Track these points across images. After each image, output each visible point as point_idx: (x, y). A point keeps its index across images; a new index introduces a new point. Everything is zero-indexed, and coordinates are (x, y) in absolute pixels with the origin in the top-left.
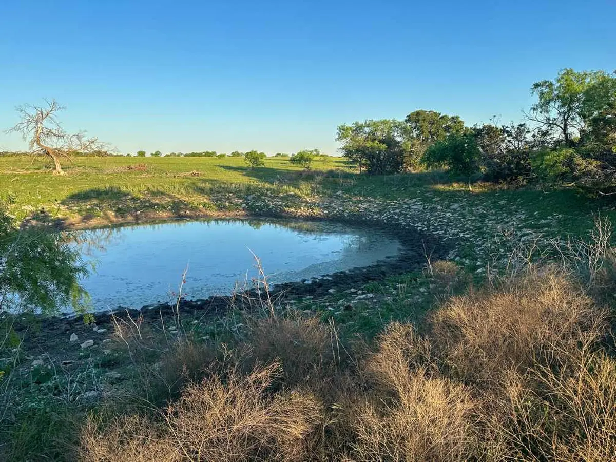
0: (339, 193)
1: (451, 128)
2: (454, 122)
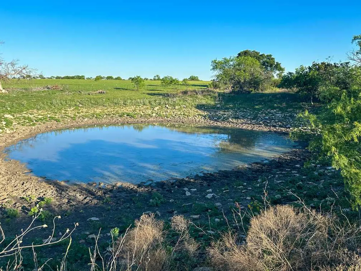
1: (267, 63)
2: (268, 59)
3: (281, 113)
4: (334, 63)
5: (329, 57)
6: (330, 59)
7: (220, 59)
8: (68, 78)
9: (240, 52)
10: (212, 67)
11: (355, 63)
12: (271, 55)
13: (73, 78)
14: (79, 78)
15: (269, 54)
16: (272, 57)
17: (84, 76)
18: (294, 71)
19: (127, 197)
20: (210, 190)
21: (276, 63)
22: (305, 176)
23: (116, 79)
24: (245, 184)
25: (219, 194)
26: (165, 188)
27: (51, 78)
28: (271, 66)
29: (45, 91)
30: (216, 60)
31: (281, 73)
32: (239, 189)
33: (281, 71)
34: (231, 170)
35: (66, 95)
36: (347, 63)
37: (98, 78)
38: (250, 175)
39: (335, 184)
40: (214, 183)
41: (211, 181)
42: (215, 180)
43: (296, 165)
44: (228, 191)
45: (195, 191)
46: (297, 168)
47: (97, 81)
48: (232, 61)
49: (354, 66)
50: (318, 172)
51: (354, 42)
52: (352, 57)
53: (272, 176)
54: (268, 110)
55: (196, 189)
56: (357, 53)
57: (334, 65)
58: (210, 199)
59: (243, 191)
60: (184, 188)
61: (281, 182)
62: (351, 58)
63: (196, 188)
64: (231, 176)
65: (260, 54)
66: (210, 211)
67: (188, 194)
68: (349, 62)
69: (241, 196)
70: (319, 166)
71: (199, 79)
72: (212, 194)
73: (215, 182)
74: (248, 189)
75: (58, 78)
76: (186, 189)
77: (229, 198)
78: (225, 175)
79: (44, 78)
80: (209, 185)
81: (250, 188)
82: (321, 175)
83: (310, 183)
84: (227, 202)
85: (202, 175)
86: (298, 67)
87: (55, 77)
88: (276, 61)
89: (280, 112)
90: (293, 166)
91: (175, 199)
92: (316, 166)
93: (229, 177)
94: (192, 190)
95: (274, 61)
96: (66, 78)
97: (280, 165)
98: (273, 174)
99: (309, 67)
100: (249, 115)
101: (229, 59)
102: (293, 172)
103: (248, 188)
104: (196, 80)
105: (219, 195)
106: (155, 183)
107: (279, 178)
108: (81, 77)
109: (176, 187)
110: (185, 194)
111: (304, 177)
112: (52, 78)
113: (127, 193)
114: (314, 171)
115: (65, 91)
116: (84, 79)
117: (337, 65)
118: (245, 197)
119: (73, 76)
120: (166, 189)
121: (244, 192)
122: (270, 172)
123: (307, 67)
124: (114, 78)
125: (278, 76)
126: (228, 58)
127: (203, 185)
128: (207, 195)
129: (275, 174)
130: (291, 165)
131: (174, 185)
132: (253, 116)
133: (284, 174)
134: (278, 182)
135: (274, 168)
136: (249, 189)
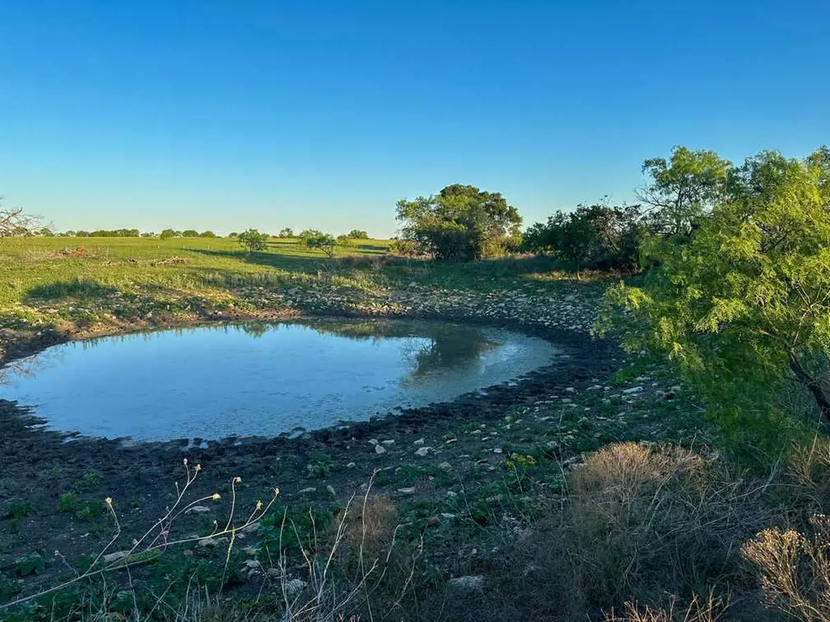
0: (413, 284)
1: (493, 207)
2: (495, 200)
3: (526, 297)
4: (615, 207)
5: (606, 196)
6: (606, 199)
7: (412, 200)
8: (103, 234)
9: (444, 188)
10: (397, 214)
11: (650, 208)
12: (498, 195)
13: (114, 234)
14: (127, 233)
15: (496, 192)
16: (502, 197)
17: (136, 230)
18: (545, 222)
19: (257, 464)
20: (421, 441)
21: (508, 209)
22: (588, 406)
23: (204, 235)
24: (483, 426)
25: (441, 447)
26: (331, 443)
27: (67, 235)
28: (500, 213)
29: (59, 259)
30: (405, 201)
31: (517, 226)
32: (474, 435)
33: (516, 224)
34: (452, 401)
35: (105, 267)
36: (636, 207)
37: (167, 234)
38: (489, 410)
39: (646, 418)
40: (426, 428)
41: (420, 423)
42: (425, 422)
43: (568, 389)
44: (456, 440)
45: (392, 444)
46: (570, 393)
47: (164, 240)
48: (433, 203)
49: (648, 212)
50: (610, 398)
51: (646, 171)
52: (644, 196)
53: (528, 409)
54: (504, 292)
55: (393, 441)
56: (652, 190)
57: (614, 210)
58: (424, 457)
59: (483, 439)
60: (370, 440)
61: (547, 420)
62: (642, 197)
63: (392, 439)
64: (454, 412)
65: (480, 191)
66: (433, 478)
67: (380, 450)
68: (639, 206)
69: (483, 448)
70: (608, 388)
71: (369, 237)
72: (427, 448)
73: (425, 426)
74: (490, 436)
75: (81, 234)
76: (373, 441)
77: (461, 454)
78: (442, 411)
79: (52, 235)
80: (415, 432)
81: (495, 433)
82: (616, 404)
83: (601, 418)
84: (459, 460)
85: (400, 414)
86: (553, 214)
87: (76, 232)
88: (508, 204)
89: (524, 295)
90: (560, 390)
91: (356, 462)
92: (602, 389)
93: (450, 415)
94: (385, 442)
95: (505, 205)
96: (100, 236)
97: (537, 388)
98: (530, 406)
99: (571, 213)
100: (469, 301)
101: (428, 199)
102: (565, 400)
103: (492, 433)
104: (362, 238)
105: (440, 449)
106: (309, 433)
107: (542, 414)
108: (130, 232)
109: (353, 439)
110: (374, 451)
111: (587, 409)
112: (70, 235)
113: (256, 457)
114: (602, 397)
115: (102, 260)
116: (136, 236)
117: (620, 211)
118: (491, 449)
119: (114, 230)
120: (335, 444)
121: (485, 441)
122: (522, 402)
123: (568, 214)
124: (200, 233)
125: (511, 231)
126: (426, 197)
127: (404, 432)
128: (417, 449)
129: (533, 406)
130: (557, 389)
131: (349, 435)
132: (478, 302)
133: (550, 404)
134: (543, 419)
135: (529, 395)
136: (494, 435)
